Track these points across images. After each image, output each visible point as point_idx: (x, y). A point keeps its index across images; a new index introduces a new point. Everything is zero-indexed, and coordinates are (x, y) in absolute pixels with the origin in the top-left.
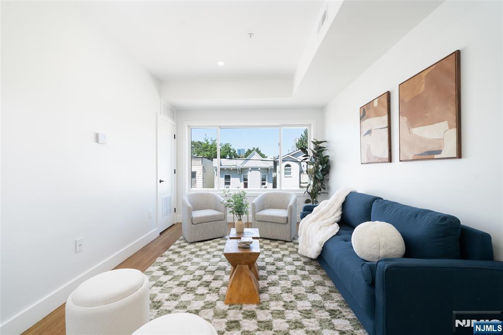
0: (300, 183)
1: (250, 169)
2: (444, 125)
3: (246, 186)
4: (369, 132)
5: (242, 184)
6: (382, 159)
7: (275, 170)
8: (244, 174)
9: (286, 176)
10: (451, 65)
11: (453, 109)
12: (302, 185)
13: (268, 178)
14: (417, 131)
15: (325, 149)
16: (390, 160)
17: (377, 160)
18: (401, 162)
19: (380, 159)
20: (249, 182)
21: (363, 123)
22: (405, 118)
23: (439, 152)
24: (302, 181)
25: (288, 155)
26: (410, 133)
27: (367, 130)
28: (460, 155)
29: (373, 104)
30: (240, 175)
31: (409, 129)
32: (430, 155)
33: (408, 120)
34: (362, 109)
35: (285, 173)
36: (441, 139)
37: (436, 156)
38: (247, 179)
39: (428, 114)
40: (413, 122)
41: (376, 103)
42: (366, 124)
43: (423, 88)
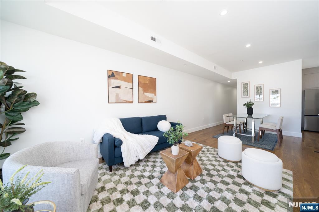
2: (153, 94)
4: (119, 87)
10: (155, 81)
16: (133, 102)
19: (127, 101)
21: (112, 80)
22: (142, 89)
23: (152, 101)
26: (144, 94)
27: (116, 86)
28: (156, 102)
29: (122, 74)
32: (150, 101)
34: (111, 72)
36: (152, 98)
40: (145, 91)
41: (124, 75)
42: (115, 82)
43: (148, 82)
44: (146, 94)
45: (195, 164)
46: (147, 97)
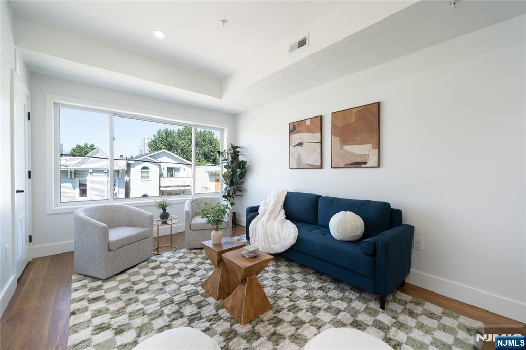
0: (160, 187)
1: (91, 171)
2: (369, 146)
3: (83, 192)
4: (300, 144)
5: (77, 190)
6: (314, 165)
7: (128, 172)
8: (80, 179)
9: (142, 180)
10: (375, 109)
11: (376, 137)
12: (162, 189)
13: (119, 183)
14: (347, 148)
15: (240, 154)
16: (321, 167)
17: (309, 167)
18: (332, 169)
19: (311, 165)
20: (88, 189)
21: (293, 136)
22: (338, 138)
23: (365, 163)
24: (161, 185)
25: (146, 157)
26: (342, 149)
27: (298, 143)
28: (378, 166)
29: (305, 123)
30: (72, 180)
31: (341, 146)
32: (358, 164)
33: (341, 140)
34: (292, 125)
35: (141, 176)
36: (366, 155)
37: (363, 166)
38: (86, 185)
39: (357, 138)
40: (344, 142)
41: (308, 123)
42: (297, 138)
43: (353, 120)
44: (346, 148)
45: (238, 292)
46: (351, 154)
